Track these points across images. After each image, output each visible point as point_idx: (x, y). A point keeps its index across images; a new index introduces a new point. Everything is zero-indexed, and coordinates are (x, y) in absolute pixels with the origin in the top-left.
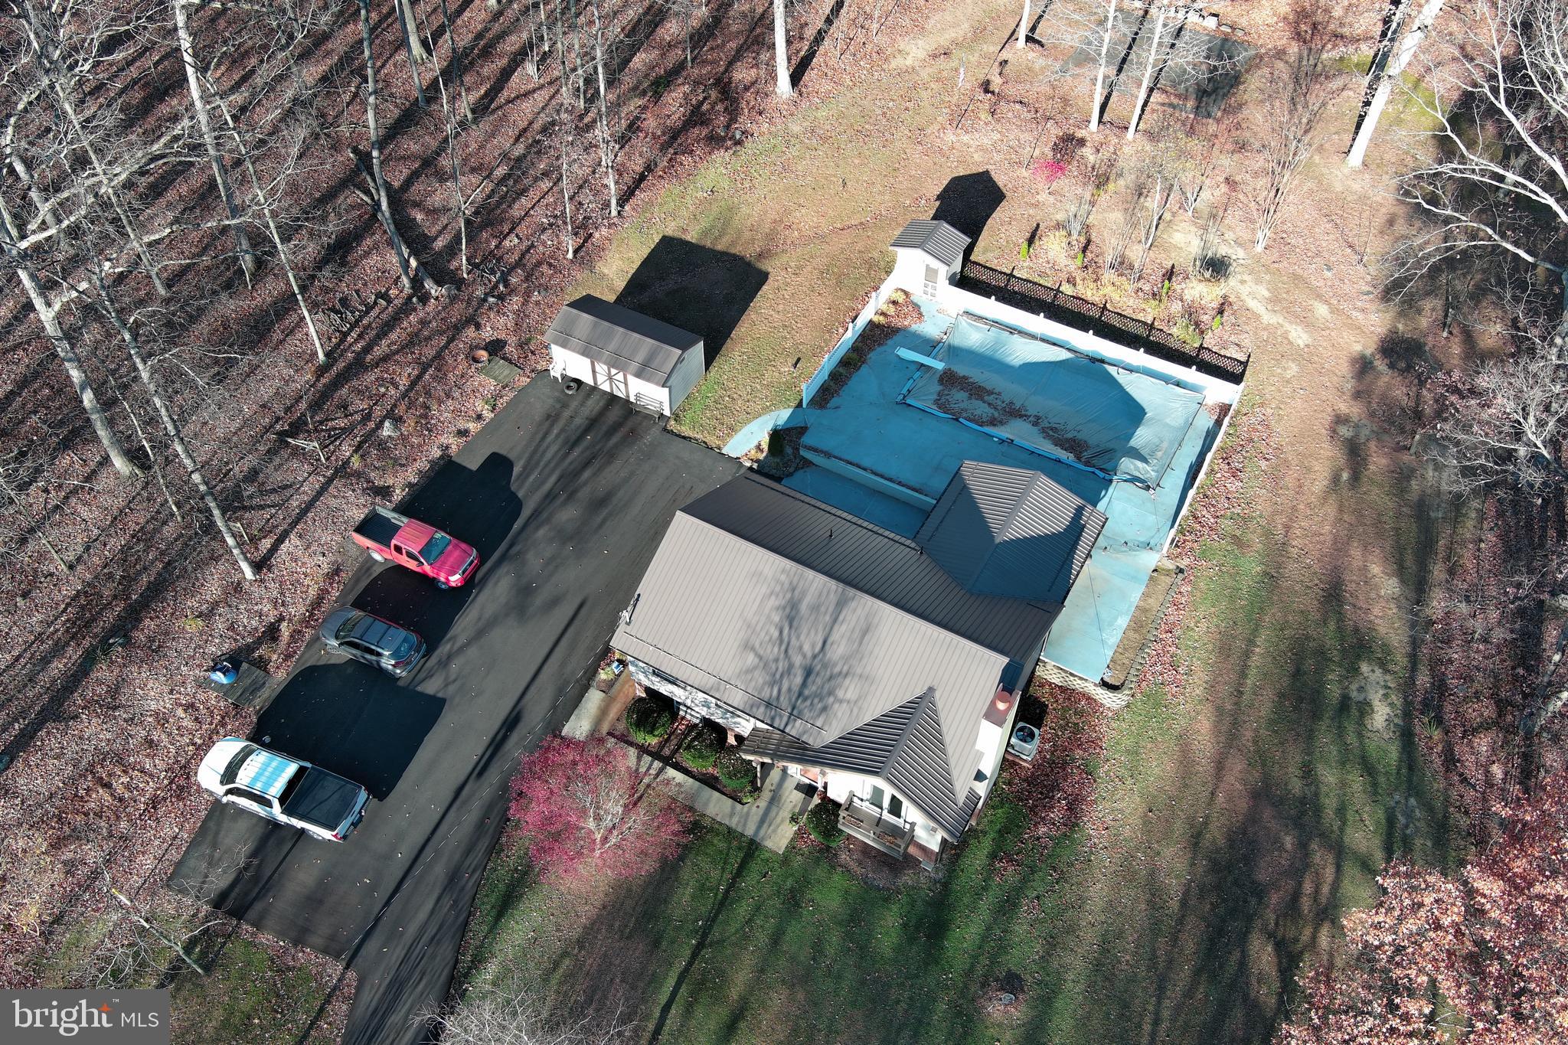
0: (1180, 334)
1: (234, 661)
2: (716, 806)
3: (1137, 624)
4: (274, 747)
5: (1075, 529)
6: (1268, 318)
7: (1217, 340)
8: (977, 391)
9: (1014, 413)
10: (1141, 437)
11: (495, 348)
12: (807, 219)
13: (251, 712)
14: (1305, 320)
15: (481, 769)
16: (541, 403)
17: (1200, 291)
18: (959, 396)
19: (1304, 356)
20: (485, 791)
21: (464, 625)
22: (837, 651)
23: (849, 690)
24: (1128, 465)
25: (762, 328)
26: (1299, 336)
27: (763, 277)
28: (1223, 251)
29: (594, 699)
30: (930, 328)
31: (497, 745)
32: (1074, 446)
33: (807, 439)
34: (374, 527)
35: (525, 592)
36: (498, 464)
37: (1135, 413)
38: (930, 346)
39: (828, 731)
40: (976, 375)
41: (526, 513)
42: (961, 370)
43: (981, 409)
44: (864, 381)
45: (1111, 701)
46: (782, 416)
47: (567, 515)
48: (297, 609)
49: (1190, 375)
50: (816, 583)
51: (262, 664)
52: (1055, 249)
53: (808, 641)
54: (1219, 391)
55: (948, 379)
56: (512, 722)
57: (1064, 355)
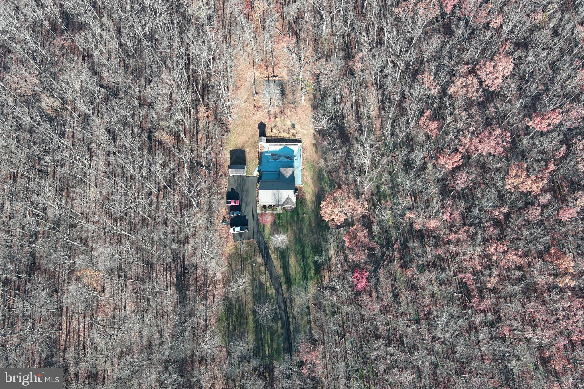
0: (293, 138)
1: (223, 222)
2: (275, 212)
3: (302, 177)
4: (236, 227)
5: (293, 172)
6: (301, 131)
7: (298, 137)
8: (275, 155)
9: (280, 156)
10: (295, 153)
11: (222, 175)
12: (245, 139)
13: (229, 225)
14: (305, 130)
15: (253, 220)
16: (232, 180)
17: (293, 131)
18: (274, 157)
19: (307, 135)
20: (255, 222)
21: (243, 208)
22: (280, 197)
23: (282, 199)
24: (295, 158)
25: (249, 158)
26: (305, 132)
27: (245, 151)
28: (293, 122)
29: (258, 208)
30: (266, 150)
31: (253, 218)
32: (288, 158)
33: (262, 171)
34: (227, 203)
35: (246, 203)
36: (232, 189)
37: (293, 151)
38: (268, 152)
39: (282, 203)
40: (274, 153)
41: (240, 195)
42: (273, 153)
43: (277, 157)
44: (264, 160)
45: (302, 185)
46: (257, 169)
47: (245, 193)
48: (225, 213)
49: (296, 143)
50: (275, 191)
51: (226, 220)
52: (275, 131)
53: (277, 197)
54: (299, 144)
55: (272, 155)
56: (253, 215)
57: (282, 147)
